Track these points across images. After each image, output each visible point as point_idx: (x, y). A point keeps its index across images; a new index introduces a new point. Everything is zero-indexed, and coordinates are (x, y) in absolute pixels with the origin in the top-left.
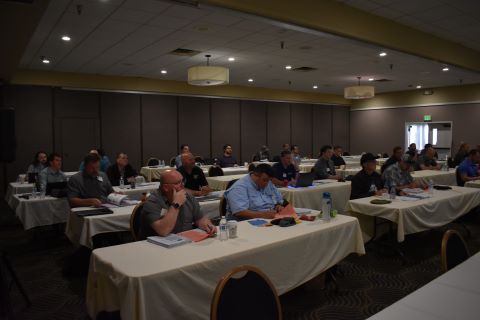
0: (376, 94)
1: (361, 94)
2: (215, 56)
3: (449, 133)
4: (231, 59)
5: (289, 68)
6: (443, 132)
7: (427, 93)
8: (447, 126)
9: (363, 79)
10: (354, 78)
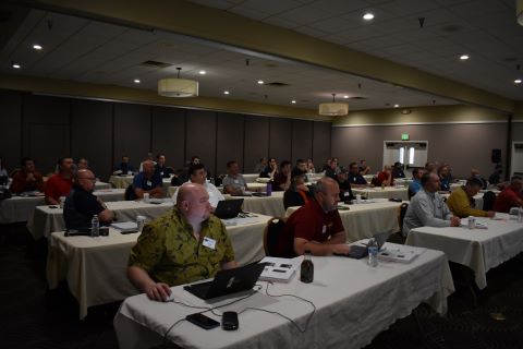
0: (349, 112)
1: (335, 111)
2: (186, 69)
3: (425, 153)
4: (203, 73)
5: (261, 82)
6: (419, 151)
7: (405, 112)
8: (423, 146)
9: (338, 96)
10: (330, 95)
